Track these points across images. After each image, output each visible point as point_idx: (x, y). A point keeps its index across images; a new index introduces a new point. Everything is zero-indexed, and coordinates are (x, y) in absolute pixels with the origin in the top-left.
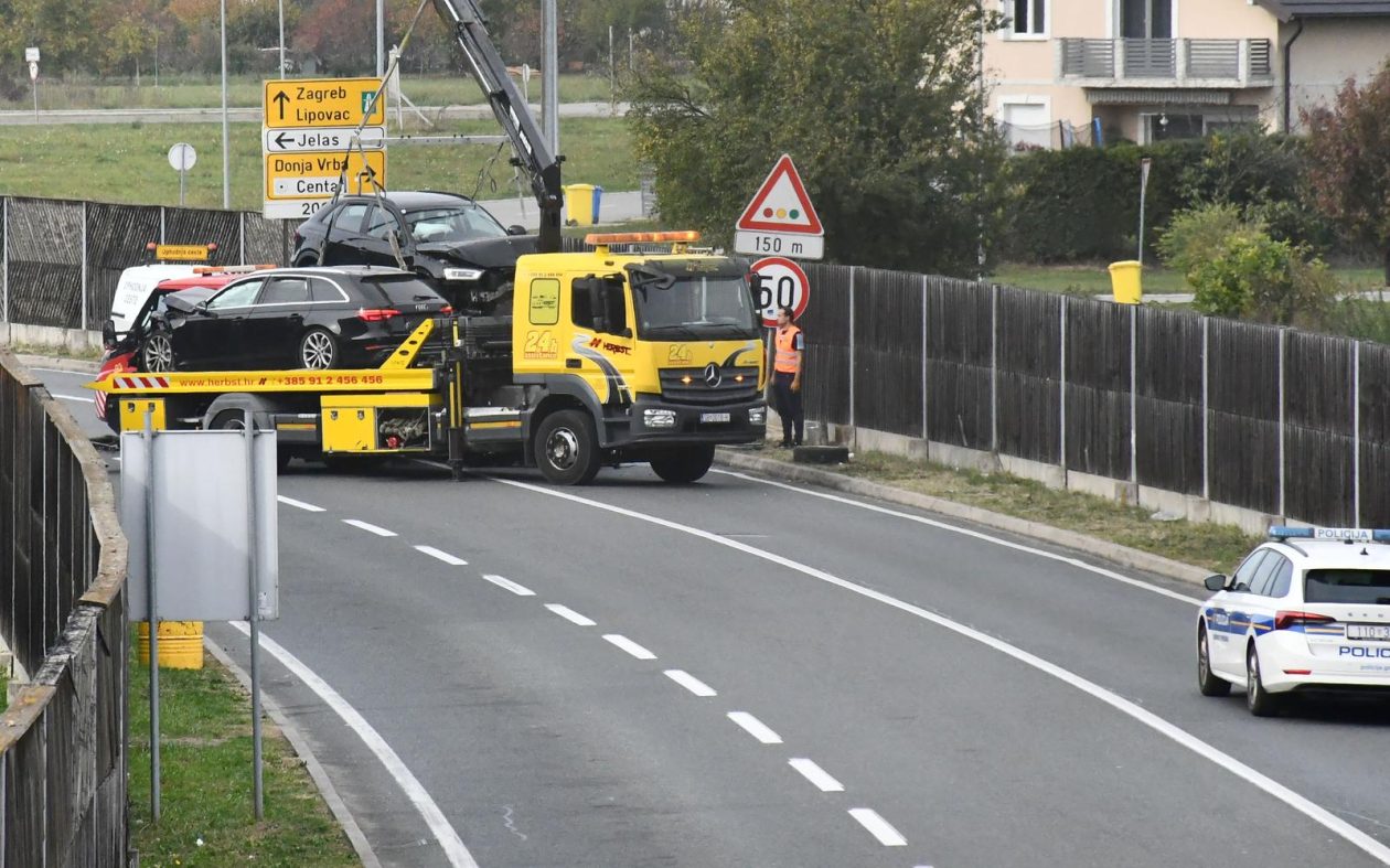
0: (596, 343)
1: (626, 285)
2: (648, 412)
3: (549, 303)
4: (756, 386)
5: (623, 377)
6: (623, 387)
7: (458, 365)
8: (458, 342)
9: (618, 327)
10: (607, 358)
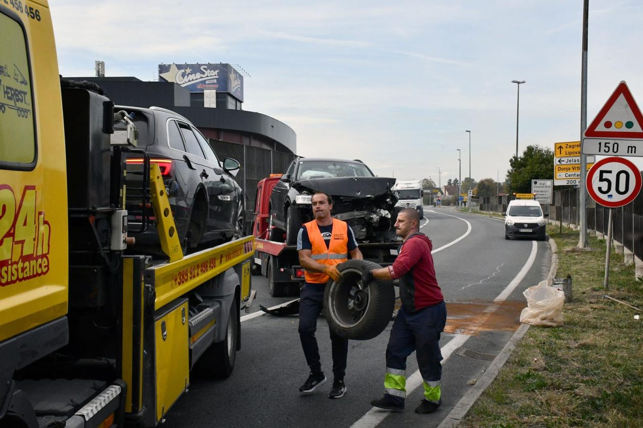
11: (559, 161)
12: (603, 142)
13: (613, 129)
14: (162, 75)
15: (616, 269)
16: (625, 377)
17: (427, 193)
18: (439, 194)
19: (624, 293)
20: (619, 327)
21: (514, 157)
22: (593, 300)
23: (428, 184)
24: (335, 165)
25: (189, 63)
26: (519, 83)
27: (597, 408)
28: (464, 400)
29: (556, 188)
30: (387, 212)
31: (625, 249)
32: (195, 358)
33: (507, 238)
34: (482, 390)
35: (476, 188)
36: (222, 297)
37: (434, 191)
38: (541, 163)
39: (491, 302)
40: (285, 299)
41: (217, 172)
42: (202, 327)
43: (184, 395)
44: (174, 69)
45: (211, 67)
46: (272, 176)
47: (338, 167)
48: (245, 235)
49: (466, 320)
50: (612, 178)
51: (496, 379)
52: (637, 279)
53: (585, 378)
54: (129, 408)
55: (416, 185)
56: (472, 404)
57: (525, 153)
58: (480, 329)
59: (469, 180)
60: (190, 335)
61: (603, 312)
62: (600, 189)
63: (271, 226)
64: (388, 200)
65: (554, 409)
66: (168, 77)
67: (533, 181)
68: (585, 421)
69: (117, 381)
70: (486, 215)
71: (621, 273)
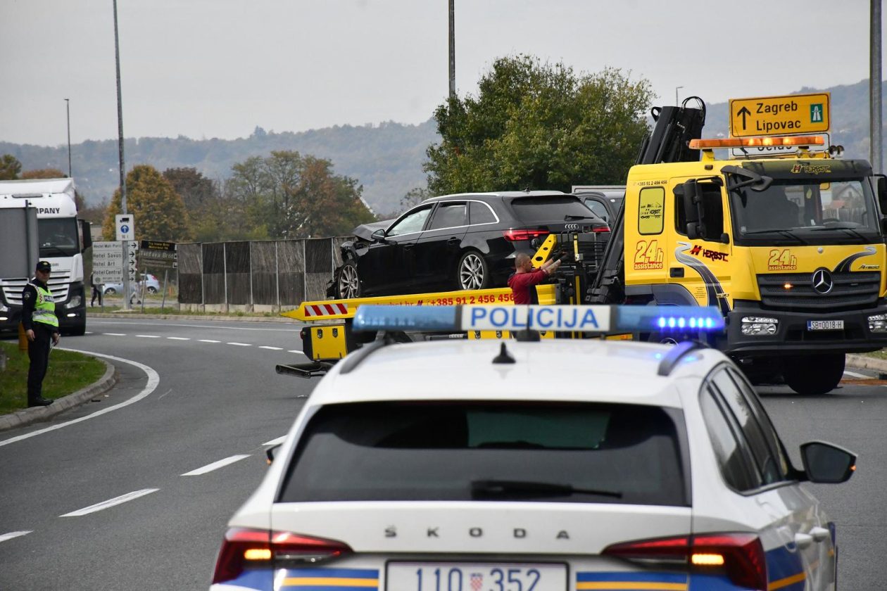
0: (696, 250)
1: (723, 189)
2: (745, 320)
3: (655, 212)
4: (877, 292)
5: (722, 284)
6: (722, 295)
7: (577, 279)
8: (577, 256)
9: (715, 233)
10: (706, 265)
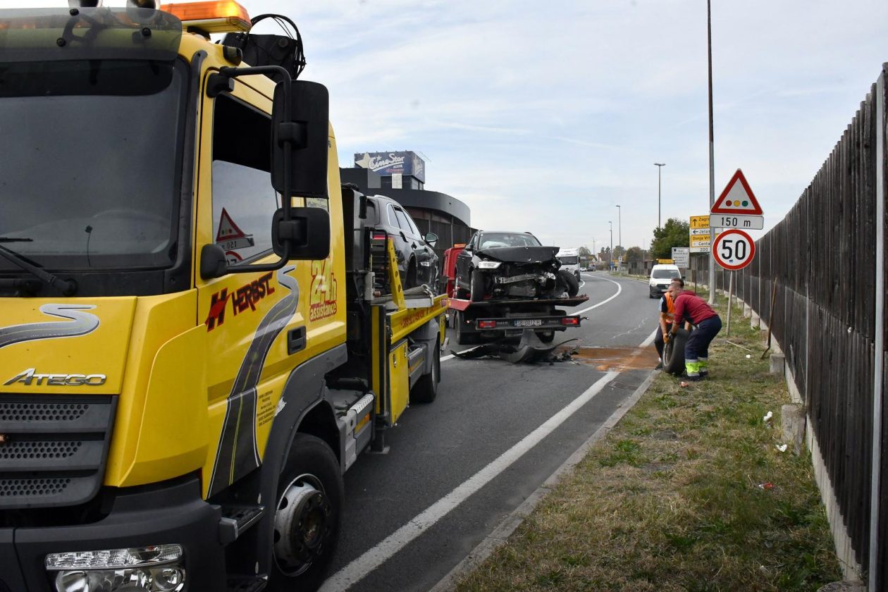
11: (694, 232)
12: (725, 217)
13: (732, 207)
14: (357, 162)
15: (737, 321)
16: (734, 398)
17: (583, 258)
18: (594, 260)
19: (741, 339)
20: (734, 364)
21: (657, 228)
22: (717, 345)
23: (584, 252)
24: (509, 237)
25: (379, 151)
26: (660, 165)
27: (711, 418)
28: (614, 415)
29: (692, 255)
30: (552, 275)
31: (746, 304)
32: (413, 383)
33: (651, 297)
34: (628, 409)
35: (625, 255)
36: (428, 340)
37: (590, 257)
38: (680, 233)
39: (638, 348)
40: (470, 346)
41: (421, 244)
42: (416, 362)
43: (406, 409)
44: (367, 157)
45: (397, 154)
46: (456, 246)
47: (512, 238)
48: (440, 294)
49: (617, 361)
50: (733, 246)
51: (638, 402)
52: (752, 328)
53: (705, 400)
54: (378, 411)
55: (574, 252)
56: (620, 418)
57: (666, 225)
58: (628, 368)
59: (619, 248)
60: (409, 367)
61: (723, 353)
62: (723, 255)
63: (456, 288)
64: (553, 265)
65: (680, 419)
66: (362, 163)
67: (673, 249)
68: (702, 427)
69: (370, 392)
70: (634, 278)
71: (740, 324)
